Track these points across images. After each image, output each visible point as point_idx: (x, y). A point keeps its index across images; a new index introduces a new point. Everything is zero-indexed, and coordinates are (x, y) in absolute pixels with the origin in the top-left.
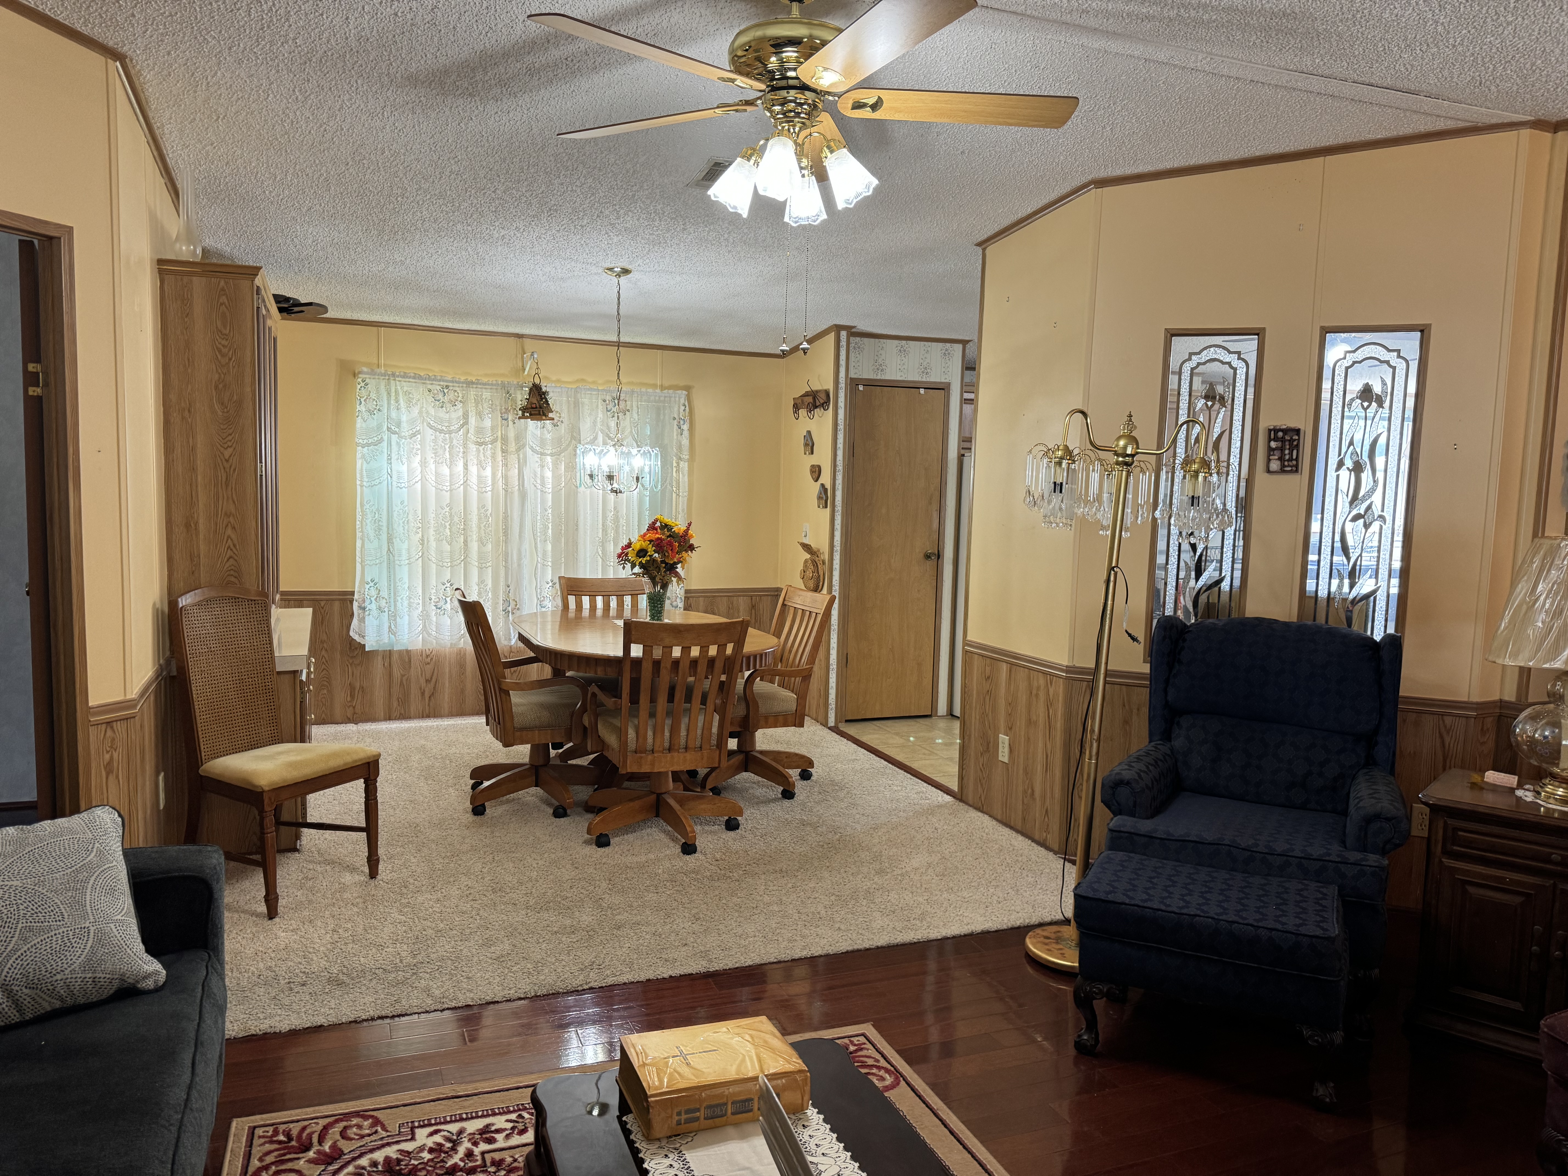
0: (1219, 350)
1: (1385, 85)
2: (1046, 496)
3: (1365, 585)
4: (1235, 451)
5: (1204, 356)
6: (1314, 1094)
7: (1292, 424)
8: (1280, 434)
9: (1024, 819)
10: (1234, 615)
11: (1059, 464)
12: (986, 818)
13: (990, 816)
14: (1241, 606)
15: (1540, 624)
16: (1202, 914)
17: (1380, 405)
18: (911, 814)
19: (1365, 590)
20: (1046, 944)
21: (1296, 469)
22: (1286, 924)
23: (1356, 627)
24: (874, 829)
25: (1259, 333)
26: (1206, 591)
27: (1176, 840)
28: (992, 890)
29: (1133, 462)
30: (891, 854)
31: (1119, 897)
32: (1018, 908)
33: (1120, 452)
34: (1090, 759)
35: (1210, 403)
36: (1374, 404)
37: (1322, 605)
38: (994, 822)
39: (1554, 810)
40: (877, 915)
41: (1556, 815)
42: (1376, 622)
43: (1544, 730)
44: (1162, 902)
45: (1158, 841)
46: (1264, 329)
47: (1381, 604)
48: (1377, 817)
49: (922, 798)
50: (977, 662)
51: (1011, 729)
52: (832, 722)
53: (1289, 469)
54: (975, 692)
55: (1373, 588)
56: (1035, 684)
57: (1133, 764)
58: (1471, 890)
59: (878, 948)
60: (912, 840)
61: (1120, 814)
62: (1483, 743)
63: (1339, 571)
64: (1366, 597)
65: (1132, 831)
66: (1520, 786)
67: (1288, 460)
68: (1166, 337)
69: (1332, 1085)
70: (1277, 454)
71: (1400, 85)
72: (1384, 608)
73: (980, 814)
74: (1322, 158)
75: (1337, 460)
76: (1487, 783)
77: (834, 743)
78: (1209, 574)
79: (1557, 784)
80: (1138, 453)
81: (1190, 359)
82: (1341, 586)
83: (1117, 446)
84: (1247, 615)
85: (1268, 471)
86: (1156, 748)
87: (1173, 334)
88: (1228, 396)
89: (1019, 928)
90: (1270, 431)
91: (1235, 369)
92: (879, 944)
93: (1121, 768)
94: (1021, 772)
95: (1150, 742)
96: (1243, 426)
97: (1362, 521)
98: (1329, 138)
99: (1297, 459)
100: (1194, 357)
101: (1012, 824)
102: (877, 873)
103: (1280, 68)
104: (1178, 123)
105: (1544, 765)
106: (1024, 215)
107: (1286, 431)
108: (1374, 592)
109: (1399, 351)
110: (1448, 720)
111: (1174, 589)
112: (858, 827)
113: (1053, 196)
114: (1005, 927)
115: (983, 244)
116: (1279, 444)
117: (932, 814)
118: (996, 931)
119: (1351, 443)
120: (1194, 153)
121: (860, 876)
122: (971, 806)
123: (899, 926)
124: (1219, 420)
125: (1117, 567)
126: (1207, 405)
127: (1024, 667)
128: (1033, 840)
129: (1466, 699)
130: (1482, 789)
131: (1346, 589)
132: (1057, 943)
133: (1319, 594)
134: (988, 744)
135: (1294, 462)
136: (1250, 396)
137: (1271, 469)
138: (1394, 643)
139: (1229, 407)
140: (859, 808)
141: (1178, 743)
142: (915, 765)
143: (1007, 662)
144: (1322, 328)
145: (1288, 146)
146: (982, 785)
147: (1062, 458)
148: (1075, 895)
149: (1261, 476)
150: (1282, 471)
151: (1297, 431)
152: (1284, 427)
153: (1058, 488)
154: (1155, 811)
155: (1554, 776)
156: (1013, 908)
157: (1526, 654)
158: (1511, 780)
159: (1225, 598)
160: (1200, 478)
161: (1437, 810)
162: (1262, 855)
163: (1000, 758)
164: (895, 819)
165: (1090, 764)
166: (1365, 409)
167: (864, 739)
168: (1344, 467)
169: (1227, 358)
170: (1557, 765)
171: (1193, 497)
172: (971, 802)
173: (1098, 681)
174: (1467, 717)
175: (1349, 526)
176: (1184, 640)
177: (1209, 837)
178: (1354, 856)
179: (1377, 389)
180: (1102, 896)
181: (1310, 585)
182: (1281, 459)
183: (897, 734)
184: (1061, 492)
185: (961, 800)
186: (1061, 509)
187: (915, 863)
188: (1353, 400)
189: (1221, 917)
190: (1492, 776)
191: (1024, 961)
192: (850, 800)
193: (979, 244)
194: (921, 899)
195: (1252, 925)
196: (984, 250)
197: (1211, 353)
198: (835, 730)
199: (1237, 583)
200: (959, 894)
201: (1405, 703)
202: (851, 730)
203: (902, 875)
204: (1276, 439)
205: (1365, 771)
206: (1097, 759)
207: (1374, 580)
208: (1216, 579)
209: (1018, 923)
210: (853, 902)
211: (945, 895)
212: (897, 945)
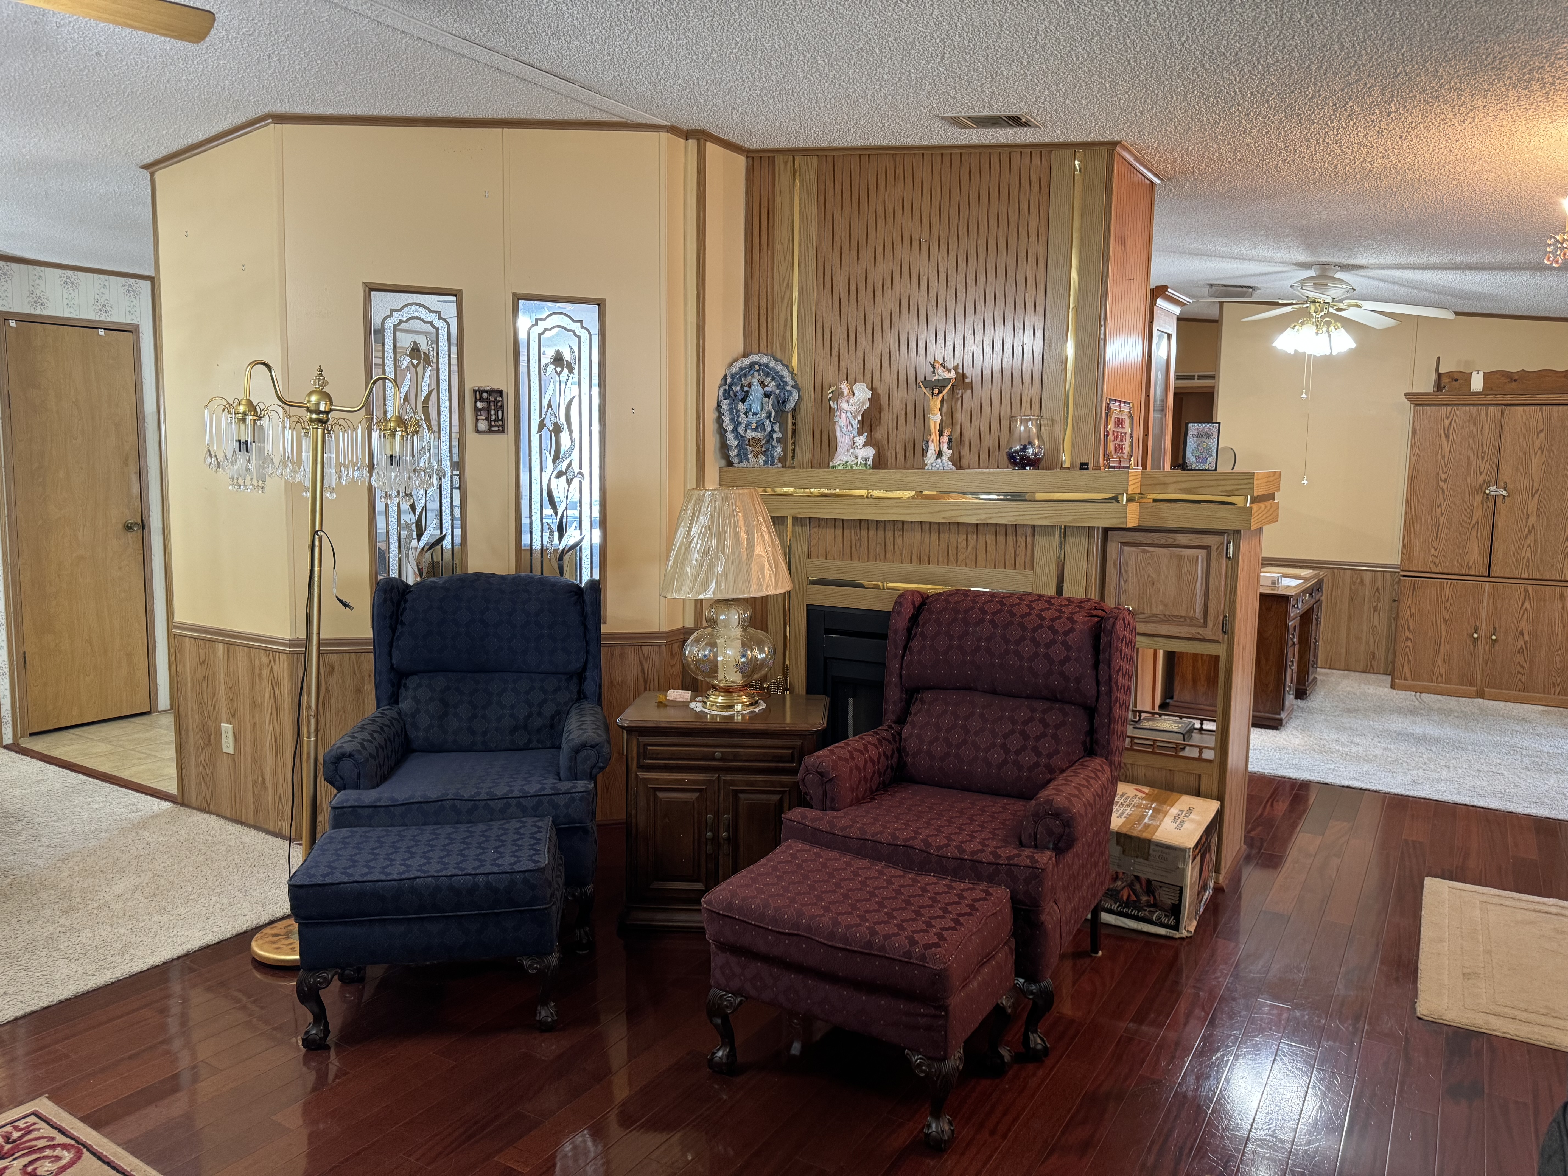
0: (420, 309)
1: (543, 68)
2: (229, 456)
3: (571, 537)
4: (445, 410)
5: (406, 314)
6: (537, 1018)
7: (496, 386)
8: (485, 395)
9: (256, 811)
10: (458, 572)
11: (243, 420)
12: (213, 820)
13: (218, 815)
14: (464, 563)
15: (694, 562)
16: (423, 875)
17: (571, 370)
18: (116, 832)
19: (572, 542)
20: (274, 943)
21: (502, 430)
22: (502, 865)
23: (568, 576)
24: (63, 860)
25: (456, 293)
26: (428, 550)
27: (403, 804)
28: (214, 899)
29: (328, 420)
30: (86, 885)
31: (338, 877)
32: (246, 911)
33: (312, 408)
34: (309, 737)
35: (415, 362)
36: (566, 370)
37: (537, 556)
38: (223, 821)
39: (717, 715)
40: (61, 963)
41: (718, 720)
42: (583, 569)
43: (704, 651)
44: (382, 873)
45: (382, 809)
46: (461, 291)
47: (586, 552)
48: (584, 745)
49: (131, 811)
50: (189, 647)
51: (233, 716)
52: (8, 739)
53: (496, 429)
54: (189, 679)
55: (578, 538)
56: (257, 663)
57: (356, 735)
58: (661, 795)
59: (61, 1002)
60: (115, 863)
61: (345, 789)
62: (672, 666)
63: (548, 524)
64: (573, 547)
65: (356, 804)
66: (693, 699)
67: (495, 421)
68: (364, 291)
69: (553, 1004)
70: (484, 414)
71: (556, 70)
72: (589, 556)
73: (205, 816)
74: (500, 130)
75: (538, 421)
76: (669, 700)
77: (10, 764)
78: (431, 533)
79: (717, 693)
80: (331, 410)
81: (391, 315)
82: (551, 538)
83: (309, 401)
84: (470, 571)
85: (478, 431)
86: (382, 713)
87: (371, 288)
88: (432, 355)
89: (245, 932)
90: (475, 391)
91: (437, 329)
92: (62, 998)
93: (343, 740)
94: (249, 760)
95: (378, 708)
96: (450, 385)
97: (564, 478)
98: (503, 111)
99: (502, 420)
100: (395, 314)
101: (244, 820)
102: (64, 912)
103: (443, 30)
104: (351, 67)
105: (708, 680)
106: (196, 141)
107: (490, 392)
108: (578, 543)
109: (582, 322)
110: (646, 649)
111: (397, 550)
112: (40, 862)
113: (227, 125)
114: (229, 935)
115: (151, 167)
116: (485, 405)
117: (144, 827)
118: (218, 943)
119: (550, 405)
120: (375, 102)
121: (40, 922)
122: (194, 808)
123: (91, 968)
124: (426, 379)
125: (321, 530)
126: (413, 364)
127: (243, 645)
128: (268, 832)
129: (657, 630)
130: (666, 706)
131: (556, 540)
132: (288, 938)
133: (534, 547)
134: (209, 736)
135: (500, 423)
136: (454, 356)
137: (480, 429)
138: (595, 587)
139: (435, 366)
140: (44, 839)
141: (406, 705)
142: (125, 774)
143: (224, 642)
144: (514, 294)
145: (467, 112)
146: (206, 783)
147: (245, 414)
148: (290, 886)
149: (470, 435)
150: (490, 431)
151: (501, 393)
152: (488, 388)
153: (244, 447)
154: (382, 778)
155: (715, 687)
156: (239, 912)
157: (686, 588)
158: (686, 695)
159: (447, 556)
160: (398, 437)
161: (633, 730)
162: (484, 802)
163: (225, 750)
164: (93, 843)
165: (309, 742)
166: (559, 374)
167: (56, 753)
168: (545, 429)
169: (429, 317)
170: (716, 678)
171: (392, 456)
172: (194, 805)
173: (310, 652)
174: (660, 645)
175: (554, 482)
176: (406, 601)
177: (433, 795)
178: (565, 786)
179: (567, 356)
180: (319, 880)
181: (525, 540)
182: (488, 419)
183: (103, 740)
184: (247, 451)
185: (182, 803)
186: (247, 470)
187: (118, 889)
188: (547, 365)
189: (440, 874)
190: (674, 694)
191: (250, 967)
192: (30, 832)
193: (146, 167)
194: (123, 931)
195: (470, 875)
196: (152, 174)
197: (412, 311)
198: (15, 748)
199: (457, 540)
200: (175, 912)
201: (606, 639)
202: (39, 745)
203: (99, 907)
204: (481, 400)
205: (577, 705)
206: (316, 736)
207: (578, 531)
208: (438, 537)
209: (244, 928)
210: (27, 956)
211: (156, 918)
212: (88, 992)
